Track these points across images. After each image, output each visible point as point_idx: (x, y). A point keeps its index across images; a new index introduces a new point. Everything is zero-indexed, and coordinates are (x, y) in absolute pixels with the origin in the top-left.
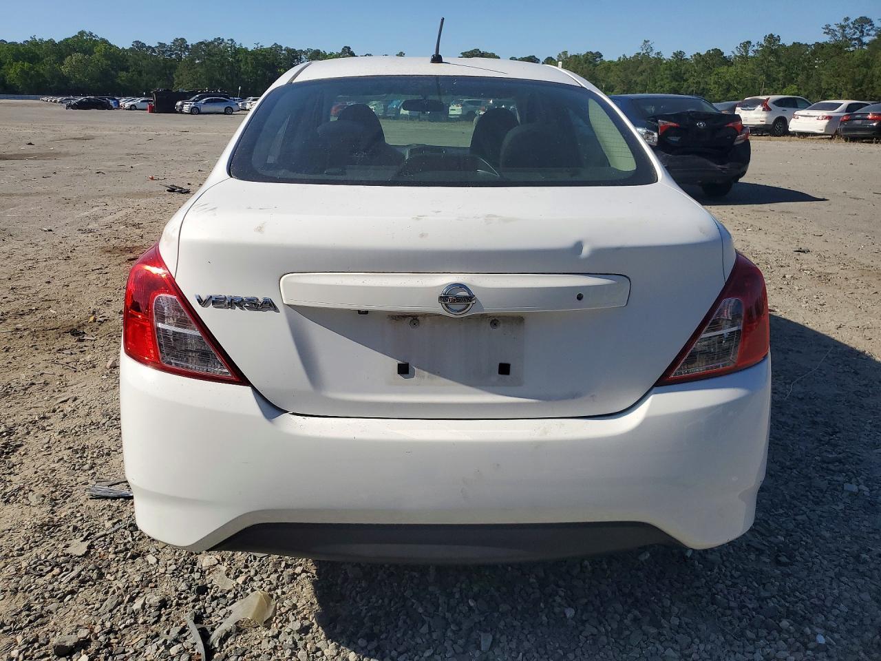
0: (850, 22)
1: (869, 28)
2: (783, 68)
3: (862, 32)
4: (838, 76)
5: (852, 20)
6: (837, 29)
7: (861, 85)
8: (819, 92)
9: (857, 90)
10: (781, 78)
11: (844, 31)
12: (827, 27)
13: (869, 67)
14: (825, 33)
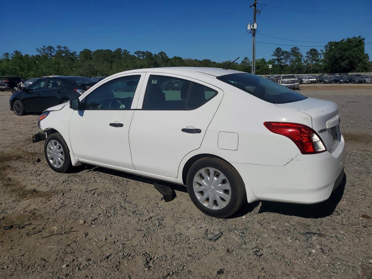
0: (46, 48)
1: (53, 50)
2: (26, 64)
3: (51, 51)
4: (49, 68)
5: (46, 47)
6: (42, 50)
7: (58, 71)
8: (43, 74)
9: (57, 73)
10: (27, 69)
11: (44, 51)
12: (37, 49)
13: (58, 64)
14: (37, 51)
